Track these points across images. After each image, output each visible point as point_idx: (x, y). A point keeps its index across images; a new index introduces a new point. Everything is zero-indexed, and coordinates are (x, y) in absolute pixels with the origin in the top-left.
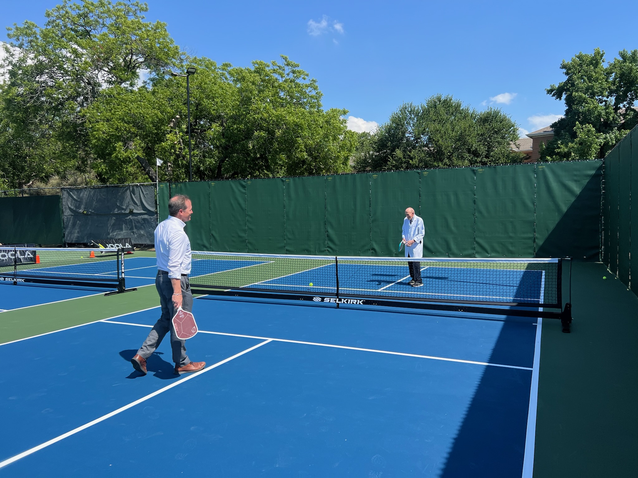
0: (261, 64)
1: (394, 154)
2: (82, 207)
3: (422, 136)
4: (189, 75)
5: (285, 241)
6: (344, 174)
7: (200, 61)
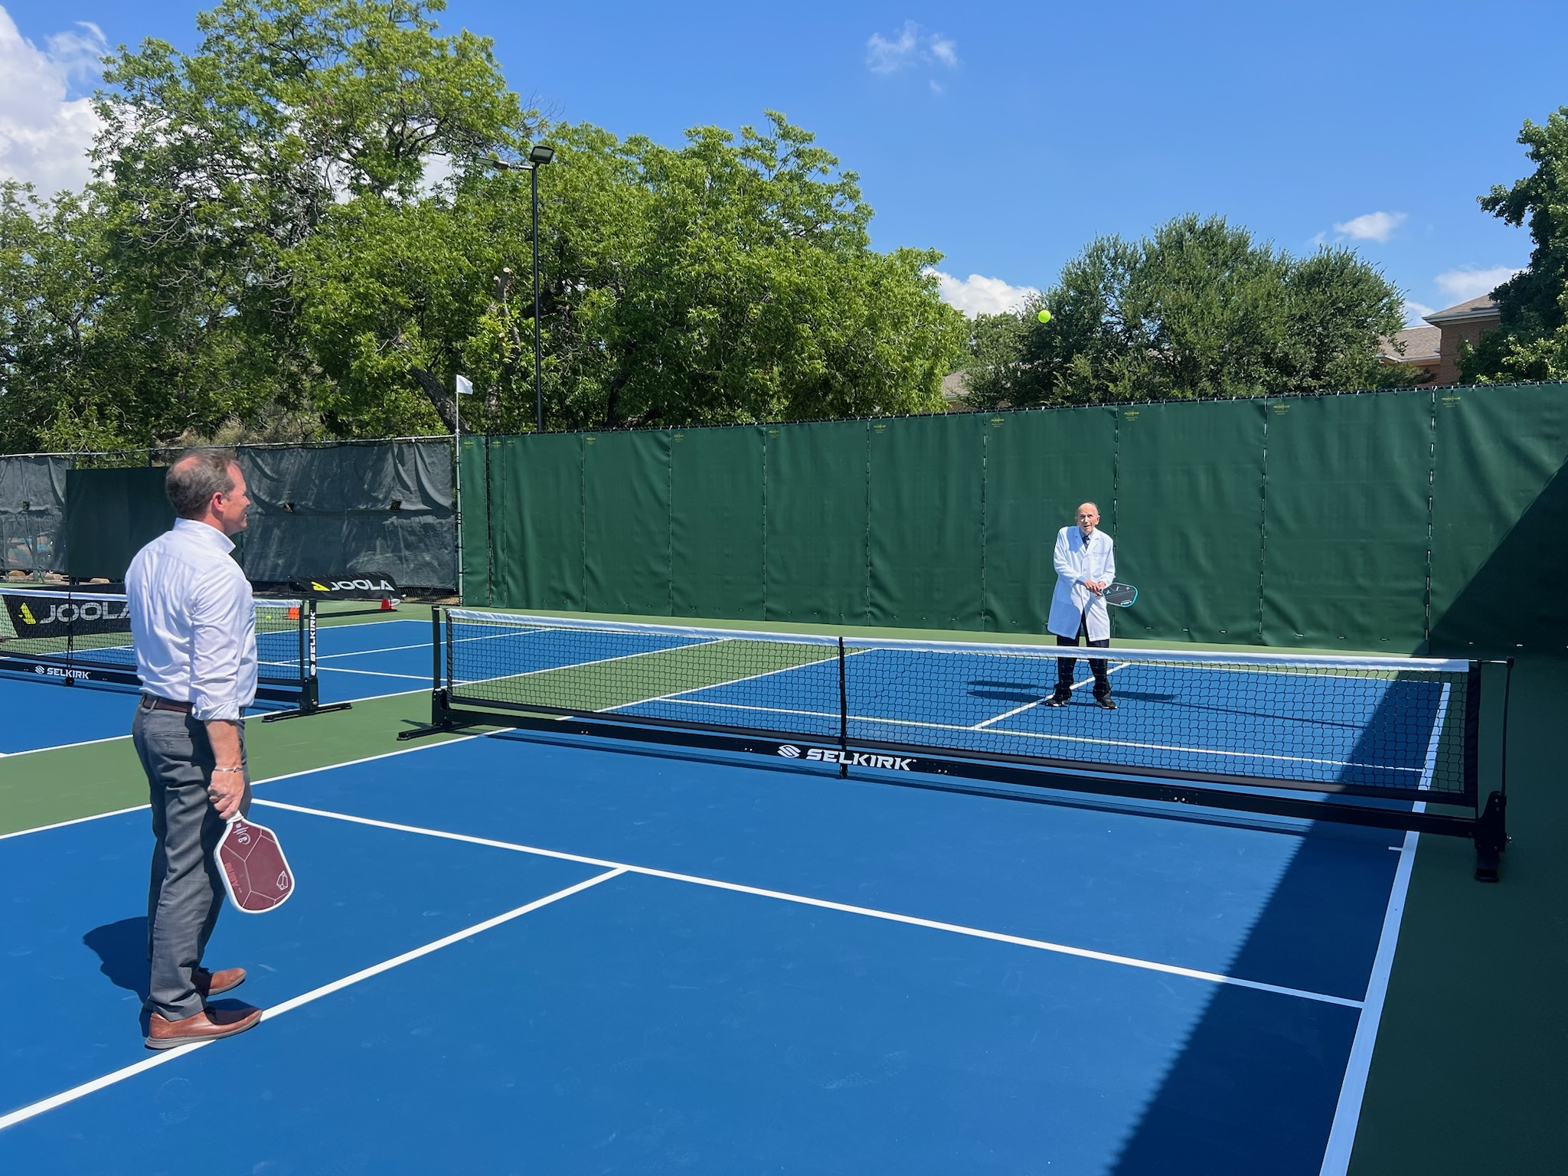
0: (710, 133)
1: (1068, 368)
2: (286, 492)
3: (1143, 321)
4: (537, 165)
5: (764, 587)
6: (916, 416)
7: (576, 131)
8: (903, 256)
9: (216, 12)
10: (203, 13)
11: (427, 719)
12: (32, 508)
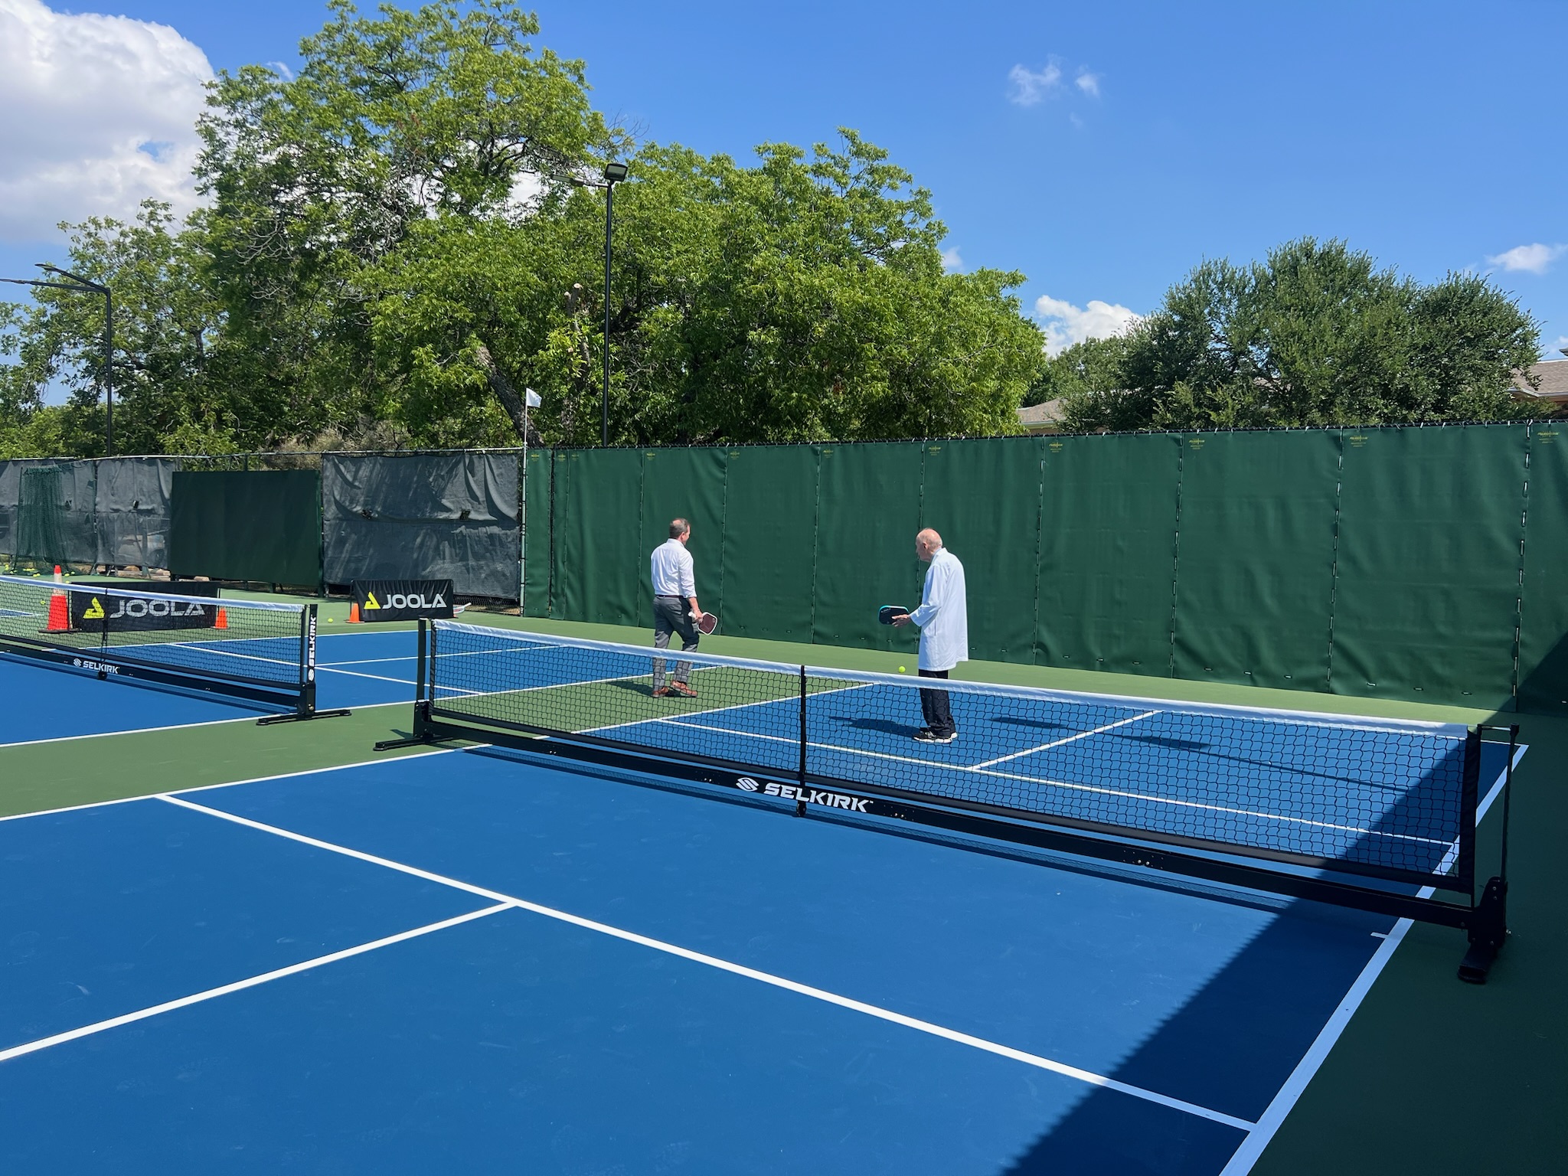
0: (780, 150)
1: (1169, 396)
2: (363, 500)
3: (1251, 348)
4: (612, 183)
5: (813, 609)
6: (986, 438)
7: (665, 152)
8: (982, 276)
9: (317, 37)
10: (306, 39)
11: (409, 729)
12: (141, 507)
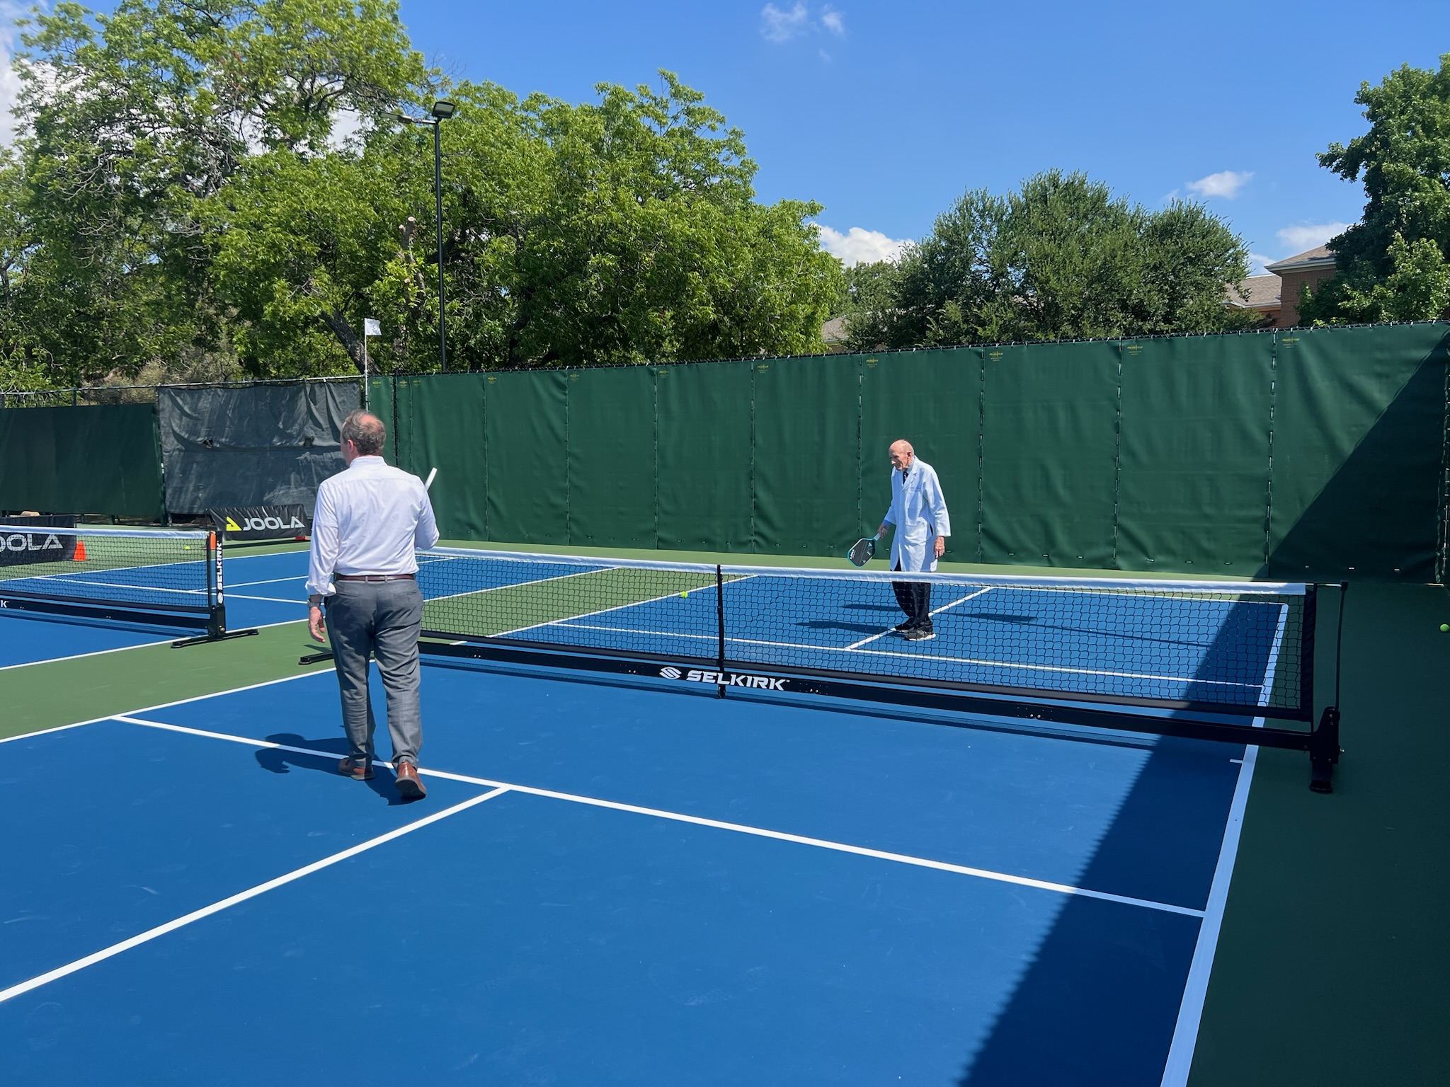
1: (940, 314)
2: (203, 430)
3: (1009, 269)
4: (440, 120)
5: (656, 517)
6: (796, 357)
7: (478, 89)
8: (786, 206)
